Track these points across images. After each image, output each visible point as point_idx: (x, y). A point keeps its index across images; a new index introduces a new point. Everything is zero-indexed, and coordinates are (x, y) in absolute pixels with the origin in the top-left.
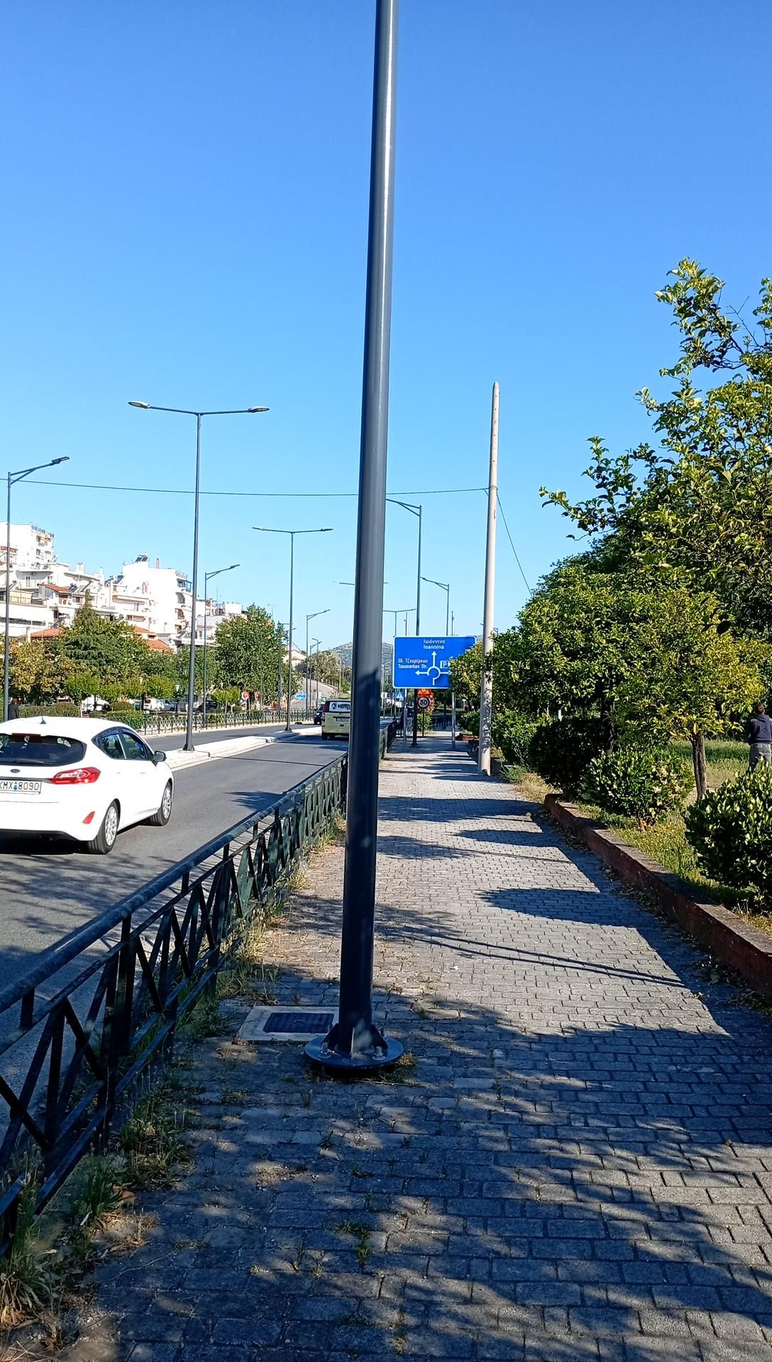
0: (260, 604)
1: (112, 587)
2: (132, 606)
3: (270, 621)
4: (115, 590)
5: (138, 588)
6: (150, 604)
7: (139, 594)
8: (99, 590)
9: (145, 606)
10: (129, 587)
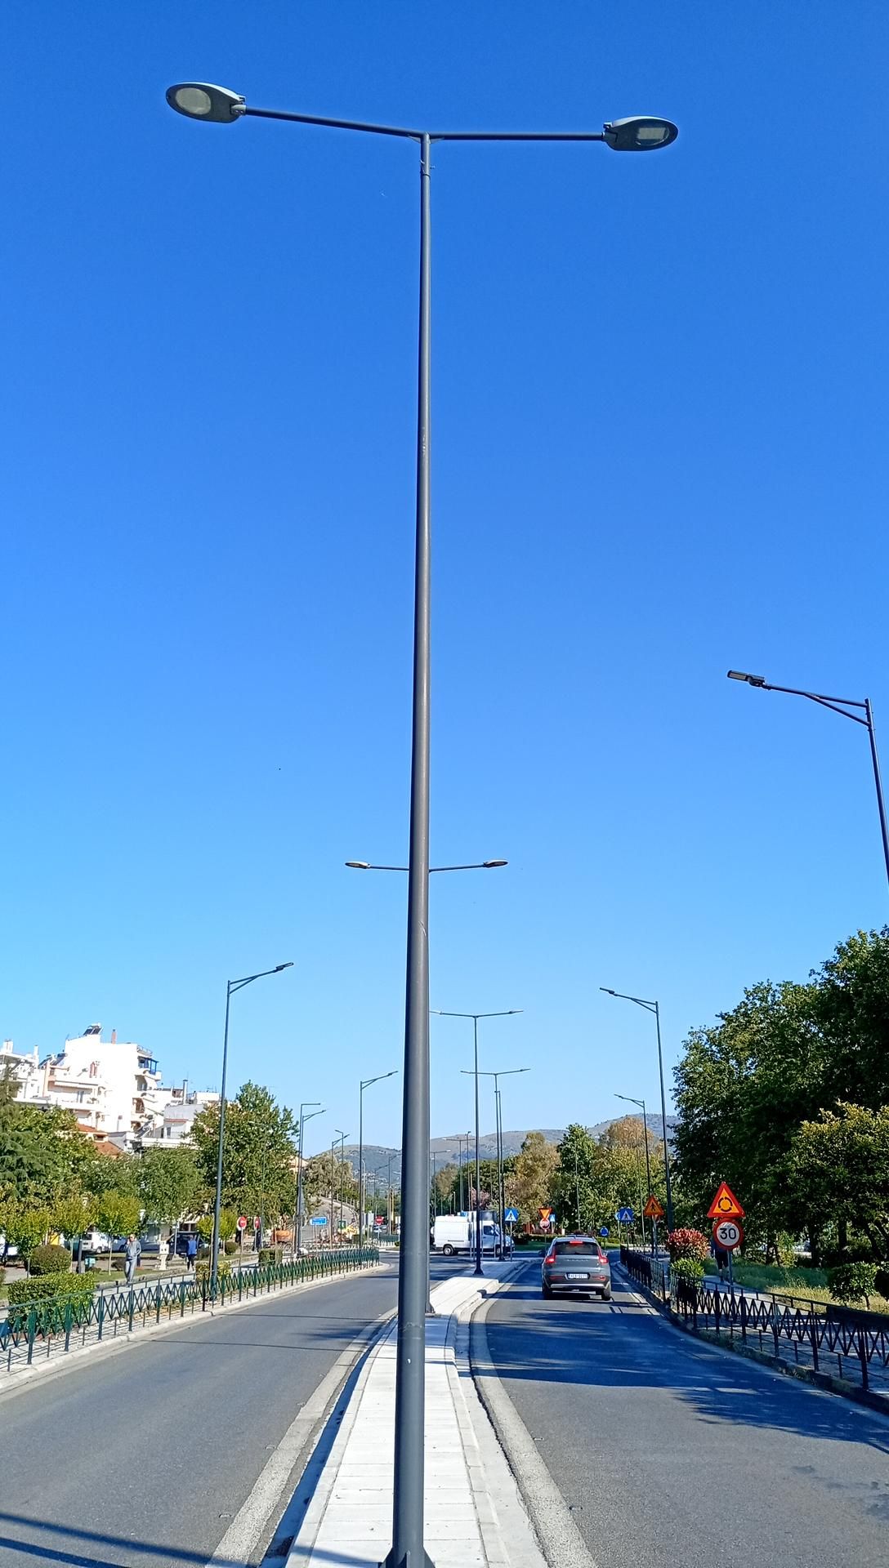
0: (258, 1082)
1: (49, 1070)
2: (74, 1096)
3: (273, 1105)
4: (52, 1073)
5: (84, 1070)
6: (99, 1092)
7: (85, 1078)
8: (29, 1074)
9: (92, 1095)
10: (72, 1071)
